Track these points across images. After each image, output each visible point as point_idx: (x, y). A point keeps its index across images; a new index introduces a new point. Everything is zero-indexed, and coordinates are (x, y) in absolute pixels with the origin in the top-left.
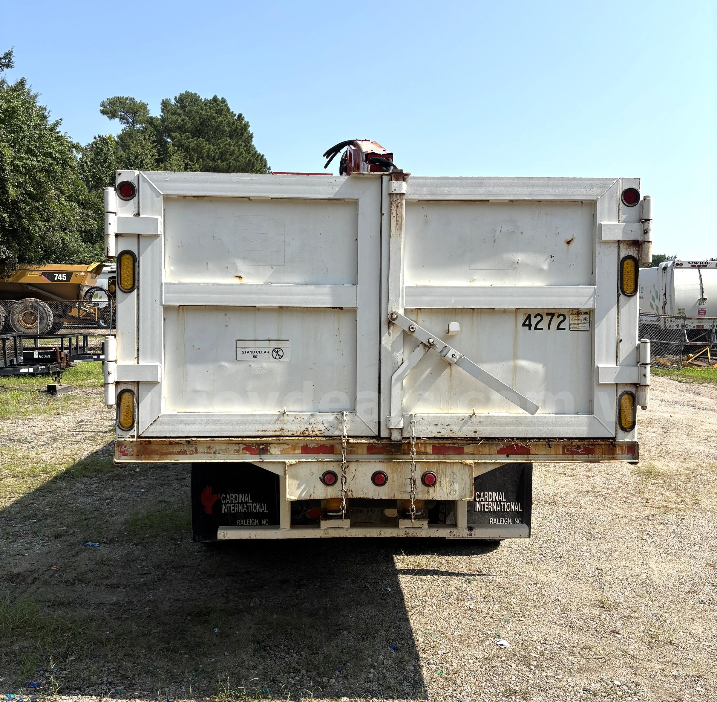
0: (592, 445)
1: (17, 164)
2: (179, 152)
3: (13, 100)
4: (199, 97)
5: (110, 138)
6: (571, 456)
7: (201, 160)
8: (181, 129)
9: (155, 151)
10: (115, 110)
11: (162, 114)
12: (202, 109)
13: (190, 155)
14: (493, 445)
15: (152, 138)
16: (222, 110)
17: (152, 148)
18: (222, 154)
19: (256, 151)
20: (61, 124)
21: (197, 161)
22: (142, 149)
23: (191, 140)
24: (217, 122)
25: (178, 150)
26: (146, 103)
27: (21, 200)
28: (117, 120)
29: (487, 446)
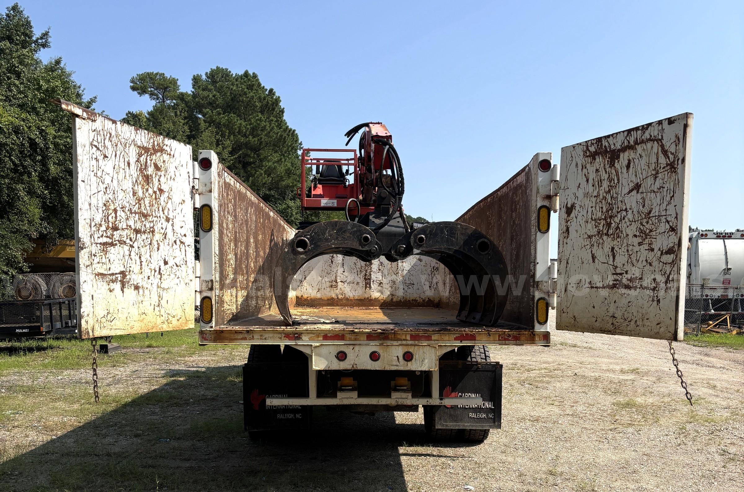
0: (519, 334)
1: (58, 142)
2: (210, 128)
3: (53, 80)
4: (230, 72)
5: (141, 114)
6: (504, 341)
7: (232, 136)
8: (212, 104)
9: (186, 128)
10: (145, 86)
11: (193, 90)
12: (233, 84)
13: (221, 131)
14: (451, 335)
15: (183, 114)
16: (253, 85)
17: (184, 125)
18: (253, 129)
19: (288, 127)
20: (95, 102)
21: (229, 137)
22: (174, 125)
23: (222, 116)
24: (248, 97)
25: (210, 126)
26: (176, 79)
27: (61, 177)
28: (147, 96)
29: (447, 335)
